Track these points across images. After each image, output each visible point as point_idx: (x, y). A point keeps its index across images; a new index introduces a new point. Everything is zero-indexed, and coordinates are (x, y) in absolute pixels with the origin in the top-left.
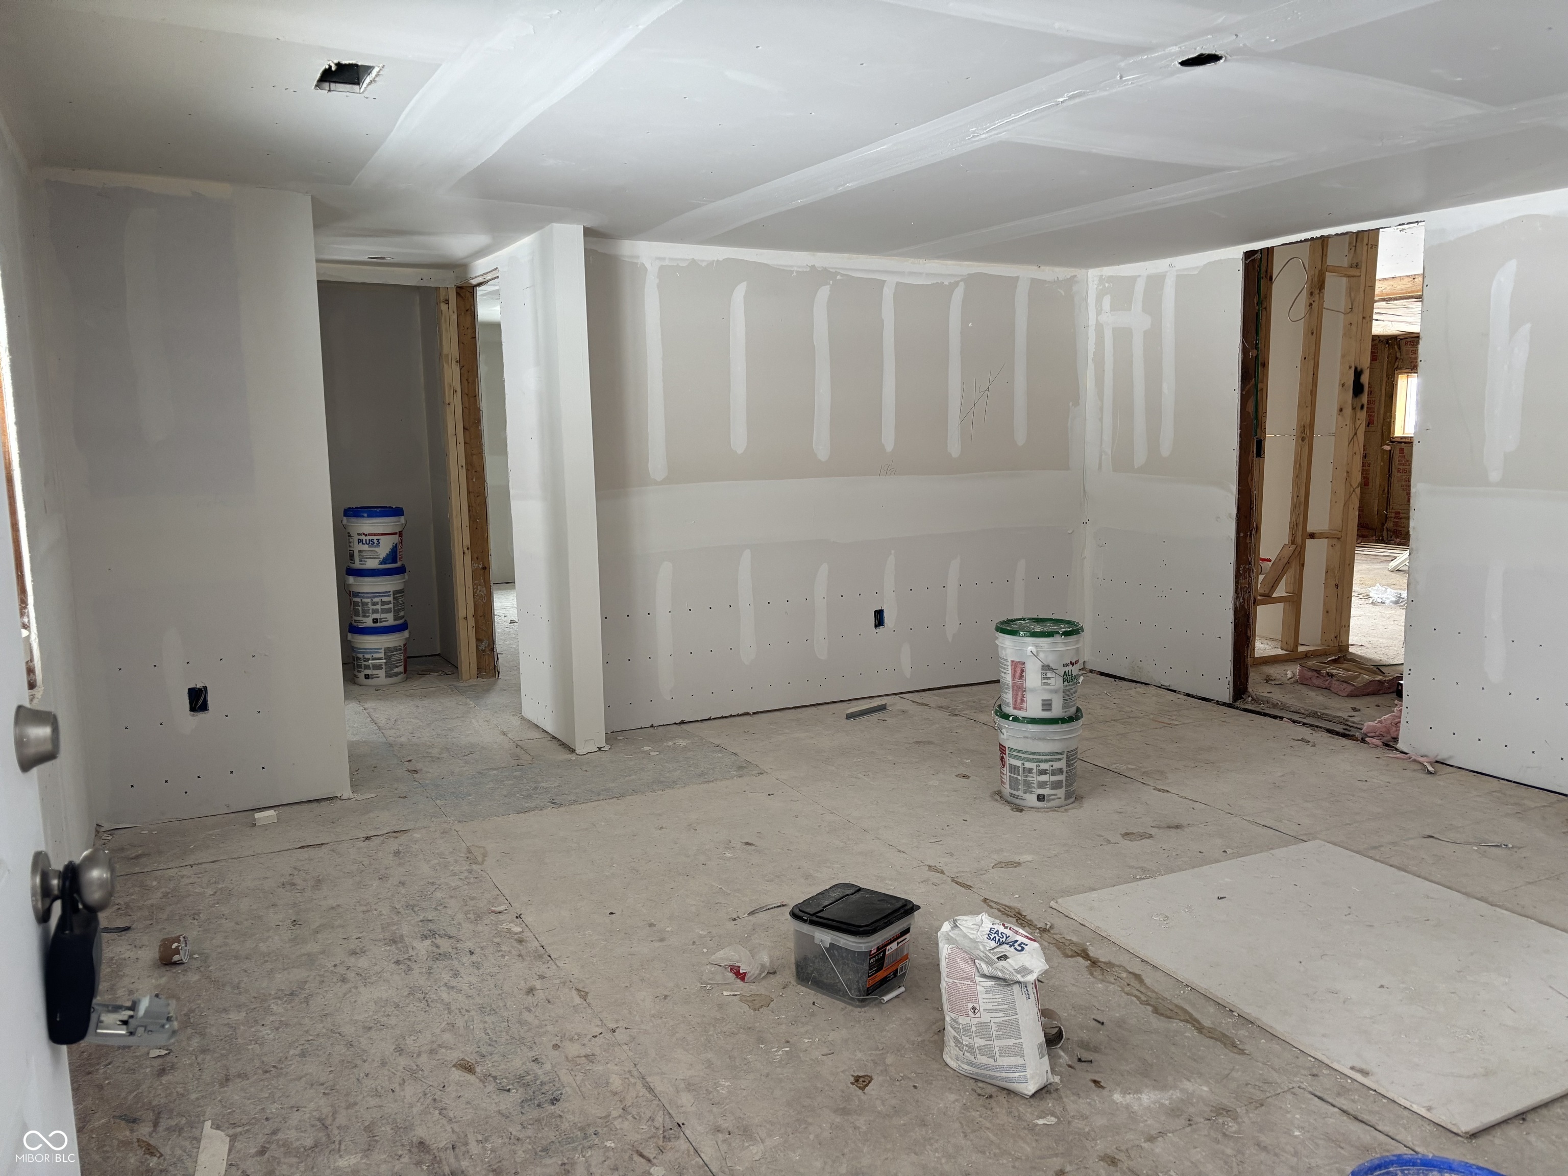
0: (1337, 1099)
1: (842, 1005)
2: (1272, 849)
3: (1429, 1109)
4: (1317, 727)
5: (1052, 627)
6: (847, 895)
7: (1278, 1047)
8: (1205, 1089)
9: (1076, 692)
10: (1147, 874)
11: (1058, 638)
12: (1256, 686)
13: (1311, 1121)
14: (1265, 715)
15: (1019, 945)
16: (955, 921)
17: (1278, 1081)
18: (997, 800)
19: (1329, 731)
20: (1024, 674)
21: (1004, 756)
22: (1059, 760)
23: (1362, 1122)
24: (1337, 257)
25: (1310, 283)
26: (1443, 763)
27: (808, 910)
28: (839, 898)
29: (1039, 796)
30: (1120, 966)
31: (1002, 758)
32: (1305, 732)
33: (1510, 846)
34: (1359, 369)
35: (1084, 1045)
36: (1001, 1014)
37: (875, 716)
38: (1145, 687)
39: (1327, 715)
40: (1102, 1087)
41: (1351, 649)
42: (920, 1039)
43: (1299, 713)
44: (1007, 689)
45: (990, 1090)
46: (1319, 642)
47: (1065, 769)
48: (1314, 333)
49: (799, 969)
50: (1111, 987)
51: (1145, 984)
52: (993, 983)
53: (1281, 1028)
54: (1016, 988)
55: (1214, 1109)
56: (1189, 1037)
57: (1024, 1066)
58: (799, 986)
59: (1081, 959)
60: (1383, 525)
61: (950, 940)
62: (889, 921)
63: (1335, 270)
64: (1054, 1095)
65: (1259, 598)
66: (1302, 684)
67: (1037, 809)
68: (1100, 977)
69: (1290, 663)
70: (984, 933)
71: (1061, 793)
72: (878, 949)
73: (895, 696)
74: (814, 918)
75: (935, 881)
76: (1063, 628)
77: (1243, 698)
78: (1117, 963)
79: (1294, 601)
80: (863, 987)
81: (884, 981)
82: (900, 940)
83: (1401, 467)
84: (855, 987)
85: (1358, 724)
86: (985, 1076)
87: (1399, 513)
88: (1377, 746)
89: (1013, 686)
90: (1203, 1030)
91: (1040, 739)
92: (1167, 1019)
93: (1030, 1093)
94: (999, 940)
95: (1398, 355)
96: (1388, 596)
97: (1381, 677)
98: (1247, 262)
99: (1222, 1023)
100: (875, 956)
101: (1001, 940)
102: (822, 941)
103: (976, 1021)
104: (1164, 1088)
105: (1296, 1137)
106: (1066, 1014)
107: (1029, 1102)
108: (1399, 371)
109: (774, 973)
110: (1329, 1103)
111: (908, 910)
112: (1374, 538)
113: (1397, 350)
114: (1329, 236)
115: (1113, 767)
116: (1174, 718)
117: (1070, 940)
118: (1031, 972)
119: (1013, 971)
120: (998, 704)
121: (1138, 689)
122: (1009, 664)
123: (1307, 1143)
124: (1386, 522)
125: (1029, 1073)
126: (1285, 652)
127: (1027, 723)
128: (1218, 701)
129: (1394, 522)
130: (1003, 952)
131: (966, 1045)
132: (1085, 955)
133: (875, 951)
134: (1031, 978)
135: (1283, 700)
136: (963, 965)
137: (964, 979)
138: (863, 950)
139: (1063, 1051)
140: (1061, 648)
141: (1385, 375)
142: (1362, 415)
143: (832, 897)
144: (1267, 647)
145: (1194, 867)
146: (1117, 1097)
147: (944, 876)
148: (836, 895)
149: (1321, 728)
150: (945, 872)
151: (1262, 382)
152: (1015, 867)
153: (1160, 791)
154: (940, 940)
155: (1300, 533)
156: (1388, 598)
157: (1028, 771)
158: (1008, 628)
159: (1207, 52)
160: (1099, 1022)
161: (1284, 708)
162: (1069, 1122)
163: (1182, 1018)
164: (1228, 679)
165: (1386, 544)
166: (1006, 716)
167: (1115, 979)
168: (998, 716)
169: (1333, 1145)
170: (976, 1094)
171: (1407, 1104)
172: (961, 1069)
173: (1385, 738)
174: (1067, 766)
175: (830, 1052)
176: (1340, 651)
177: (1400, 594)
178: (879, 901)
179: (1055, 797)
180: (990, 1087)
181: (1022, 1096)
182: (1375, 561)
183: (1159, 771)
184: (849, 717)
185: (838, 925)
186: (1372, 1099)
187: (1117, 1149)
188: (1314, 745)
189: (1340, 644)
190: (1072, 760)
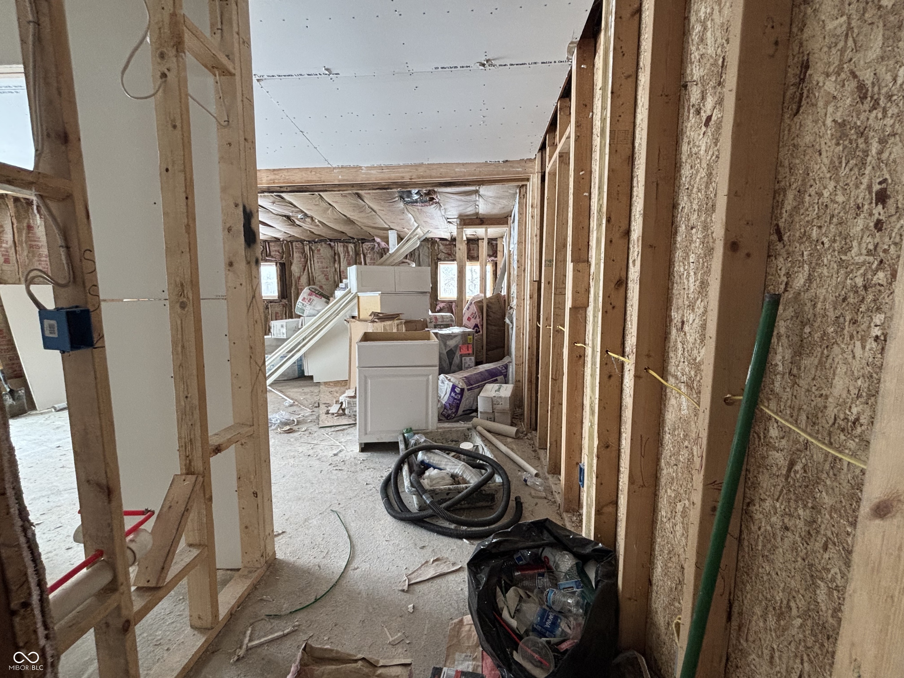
34: (248, 210)
48: (177, 127)
155: (197, 450)
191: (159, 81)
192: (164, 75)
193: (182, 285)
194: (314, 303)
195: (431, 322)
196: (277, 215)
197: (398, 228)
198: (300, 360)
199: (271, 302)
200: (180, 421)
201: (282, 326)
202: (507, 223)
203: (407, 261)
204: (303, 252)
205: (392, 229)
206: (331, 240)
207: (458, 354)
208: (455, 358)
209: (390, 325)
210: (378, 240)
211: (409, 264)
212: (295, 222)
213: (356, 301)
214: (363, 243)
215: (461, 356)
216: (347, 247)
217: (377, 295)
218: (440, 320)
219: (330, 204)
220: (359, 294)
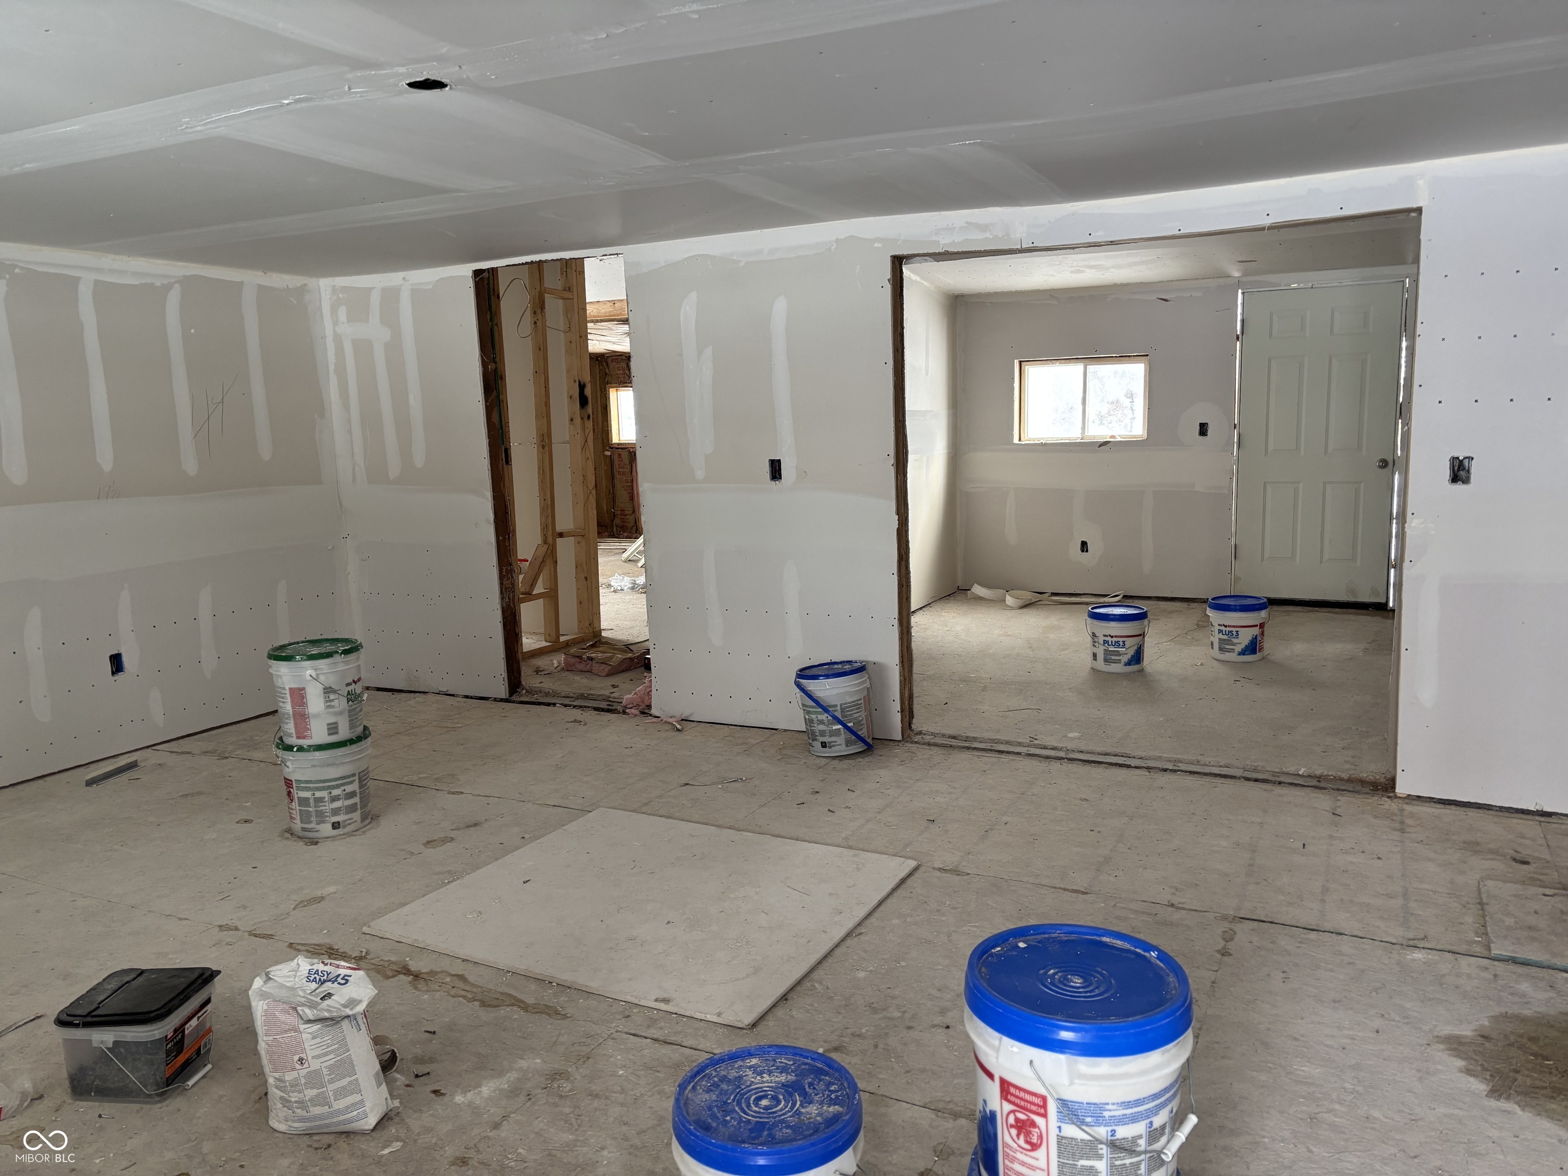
0: (648, 1031)
1: (137, 1106)
2: (564, 825)
3: (719, 1015)
4: (585, 707)
5: (329, 648)
6: (128, 982)
7: (594, 1002)
8: (538, 1061)
9: (361, 710)
10: (454, 876)
11: (337, 658)
12: (529, 680)
13: (631, 1057)
14: (540, 704)
15: (343, 979)
16: (267, 974)
17: (599, 1032)
18: (288, 838)
19: (596, 709)
20: (305, 700)
21: (291, 790)
22: (351, 782)
23: (670, 1043)
24: (553, 280)
25: (532, 302)
26: (686, 720)
27: (79, 1012)
28: (117, 987)
29: (333, 824)
30: (443, 972)
31: (289, 793)
32: (577, 714)
33: (744, 779)
34: (582, 383)
35: (419, 1060)
36: (332, 1056)
37: (124, 777)
38: (424, 696)
39: (592, 695)
40: (443, 1094)
41: (604, 634)
42: (239, 1114)
43: (568, 697)
44: (287, 719)
45: (327, 1139)
46: (576, 631)
47: (358, 791)
48: (541, 349)
49: (75, 1083)
50: (437, 995)
51: (469, 982)
52: (319, 1026)
53: (594, 984)
54: (345, 1024)
55: (548, 1077)
56: (516, 1018)
57: (361, 1102)
58: (78, 1103)
59: (403, 976)
60: (612, 521)
61: (264, 995)
62: (185, 996)
63: (552, 292)
64: (396, 1120)
65: (521, 596)
66: (567, 671)
67: (333, 838)
68: (424, 988)
69: (553, 654)
70: (302, 977)
71: (357, 816)
72: (175, 1031)
73: (146, 750)
74: (89, 1019)
75: (229, 940)
76: (342, 647)
77: (518, 692)
78: (439, 970)
79: (552, 595)
80: (161, 1078)
81: (187, 1063)
82: (199, 1014)
83: (621, 470)
84: (151, 1081)
85: (619, 698)
86: (320, 1127)
87: (624, 510)
88: (636, 715)
89: (294, 715)
90: (528, 1008)
91: (328, 765)
92: (494, 1009)
93: (371, 1127)
94: (320, 979)
95: (607, 371)
96: (626, 584)
97: (631, 655)
98: (477, 280)
99: (544, 996)
100: (173, 1040)
101: (322, 979)
102: (102, 1042)
103: (303, 1072)
104: (500, 1073)
105: (620, 1076)
106: (396, 1036)
107: (371, 1136)
108: (609, 385)
109: (41, 1097)
110: (642, 1036)
111: (206, 978)
112: (606, 534)
113: (606, 366)
114: (546, 261)
115: (405, 780)
116: (456, 721)
117: (389, 960)
118: (360, 1001)
119: (340, 1007)
120: (278, 736)
121: (417, 699)
122: (287, 692)
123: (630, 1078)
124: (614, 519)
125: (368, 1105)
126: (548, 644)
127: (314, 751)
128: (495, 698)
129: (621, 519)
130: (326, 991)
131: (296, 1102)
132: (406, 971)
133: (172, 1034)
134: (361, 1008)
135: (554, 688)
136: (283, 1017)
137: (286, 1032)
138: (158, 1037)
139: (398, 1073)
140: (341, 667)
141: (599, 389)
142: (589, 424)
143: (108, 990)
144: (533, 641)
145: (497, 859)
146: (459, 1099)
147: (239, 932)
148: (113, 985)
149: (589, 707)
150: (240, 928)
151: (502, 394)
152: (319, 902)
153: (454, 794)
154: (252, 999)
155: (550, 533)
156: (626, 586)
157: (319, 800)
158: (281, 654)
159: (432, 78)
160: (430, 1032)
161: (555, 694)
162: (415, 1141)
163: (508, 1003)
164: (503, 676)
165: (617, 538)
166: (289, 748)
167: (440, 986)
168: (280, 749)
169: (651, 1072)
170: (312, 1149)
171: (702, 1016)
172: (292, 1129)
173: (641, 707)
174: (360, 787)
175: (130, 1163)
176: (595, 636)
177: (635, 581)
178: (169, 978)
179: (351, 821)
180: (327, 1136)
181: (362, 1133)
182: (610, 554)
183: (450, 775)
184: (89, 783)
185: (122, 1018)
186: (675, 1021)
187: (465, 1148)
188: (585, 724)
189: (594, 630)
190: (365, 780)
191: (534, 326)
192: (535, 323)
193: (543, 435)
200: (542, 514)
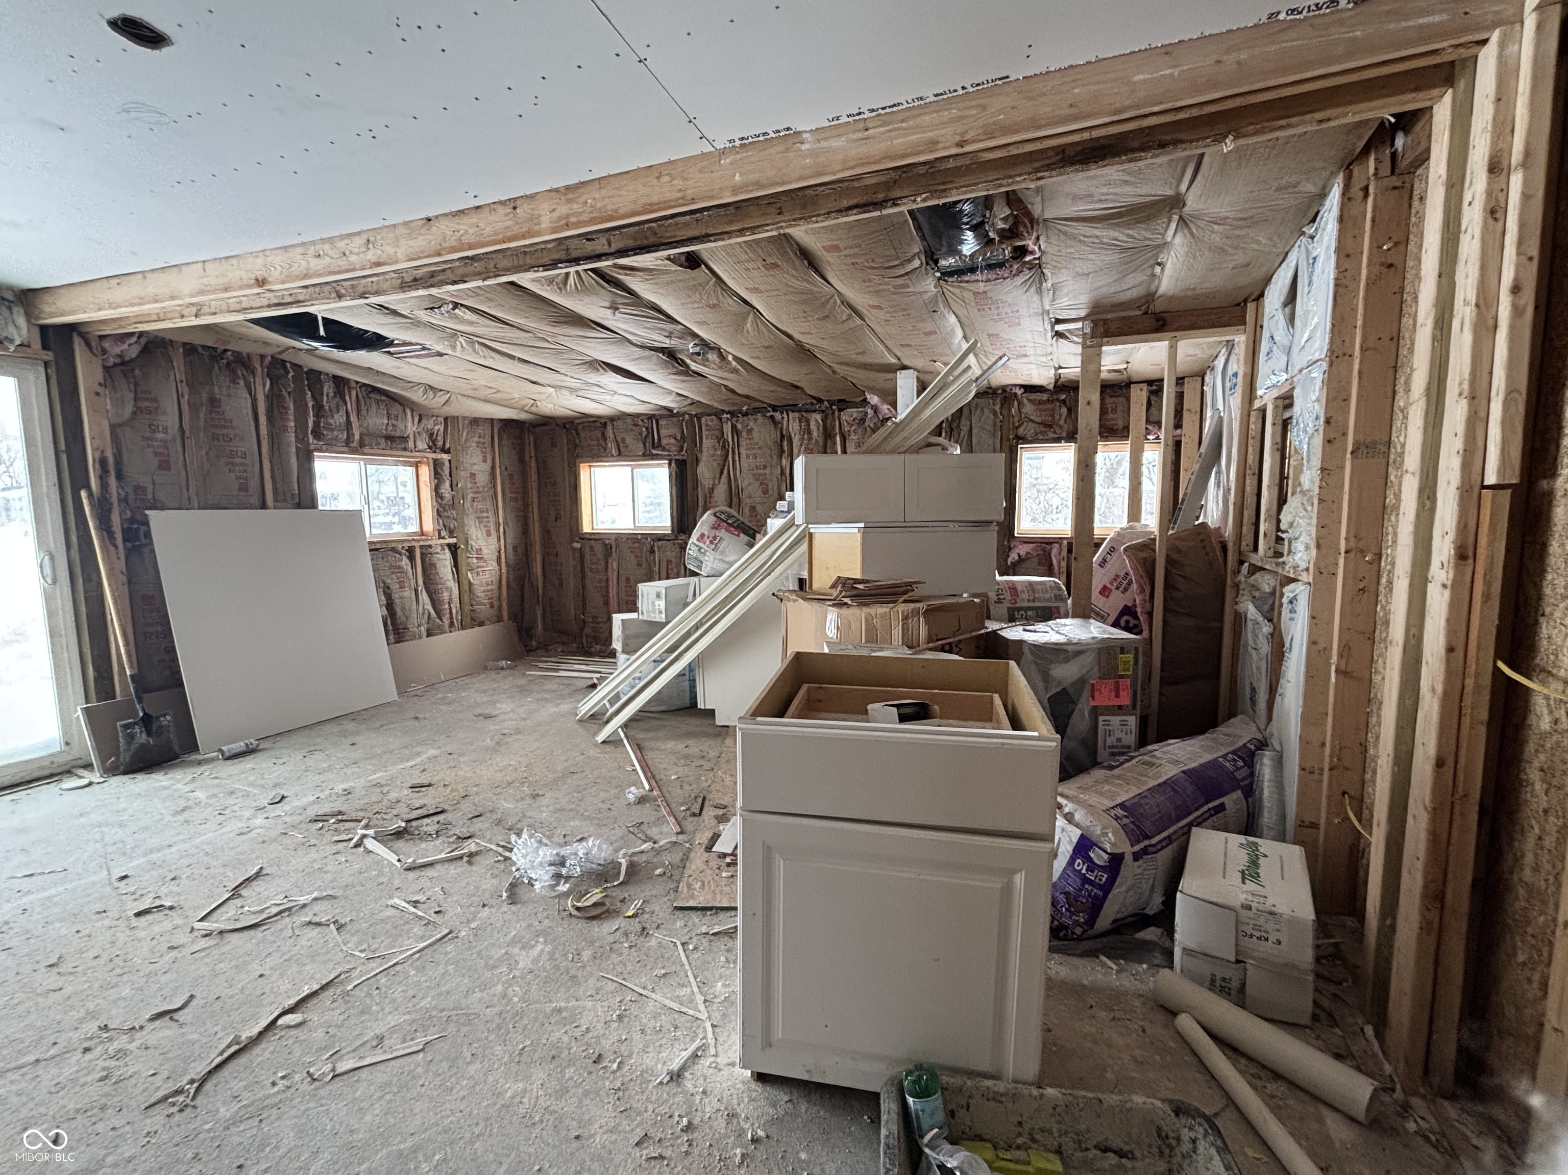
60: (582, 630)
83: (593, 567)
108: (580, 459)
141: (566, 465)
194: (722, 546)
195: (999, 601)
196: (642, 347)
197: (919, 363)
198: (691, 667)
199: (659, 540)
201: (658, 596)
202: (1241, 321)
203: (941, 440)
204: (721, 437)
205: (905, 368)
206: (775, 408)
207: (1084, 706)
208: (1075, 716)
209: (883, 616)
210: (874, 399)
211: (944, 449)
212: (687, 366)
213: (804, 547)
214: (840, 410)
215: (1095, 712)
216: (808, 422)
217: (853, 531)
218: (1025, 596)
219: (745, 302)
220: (813, 528)
